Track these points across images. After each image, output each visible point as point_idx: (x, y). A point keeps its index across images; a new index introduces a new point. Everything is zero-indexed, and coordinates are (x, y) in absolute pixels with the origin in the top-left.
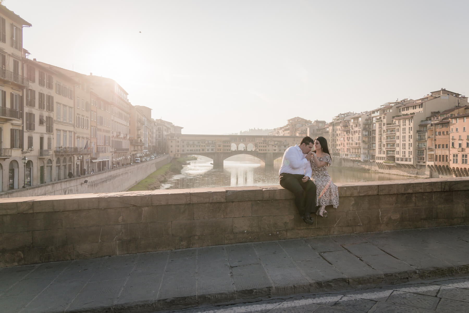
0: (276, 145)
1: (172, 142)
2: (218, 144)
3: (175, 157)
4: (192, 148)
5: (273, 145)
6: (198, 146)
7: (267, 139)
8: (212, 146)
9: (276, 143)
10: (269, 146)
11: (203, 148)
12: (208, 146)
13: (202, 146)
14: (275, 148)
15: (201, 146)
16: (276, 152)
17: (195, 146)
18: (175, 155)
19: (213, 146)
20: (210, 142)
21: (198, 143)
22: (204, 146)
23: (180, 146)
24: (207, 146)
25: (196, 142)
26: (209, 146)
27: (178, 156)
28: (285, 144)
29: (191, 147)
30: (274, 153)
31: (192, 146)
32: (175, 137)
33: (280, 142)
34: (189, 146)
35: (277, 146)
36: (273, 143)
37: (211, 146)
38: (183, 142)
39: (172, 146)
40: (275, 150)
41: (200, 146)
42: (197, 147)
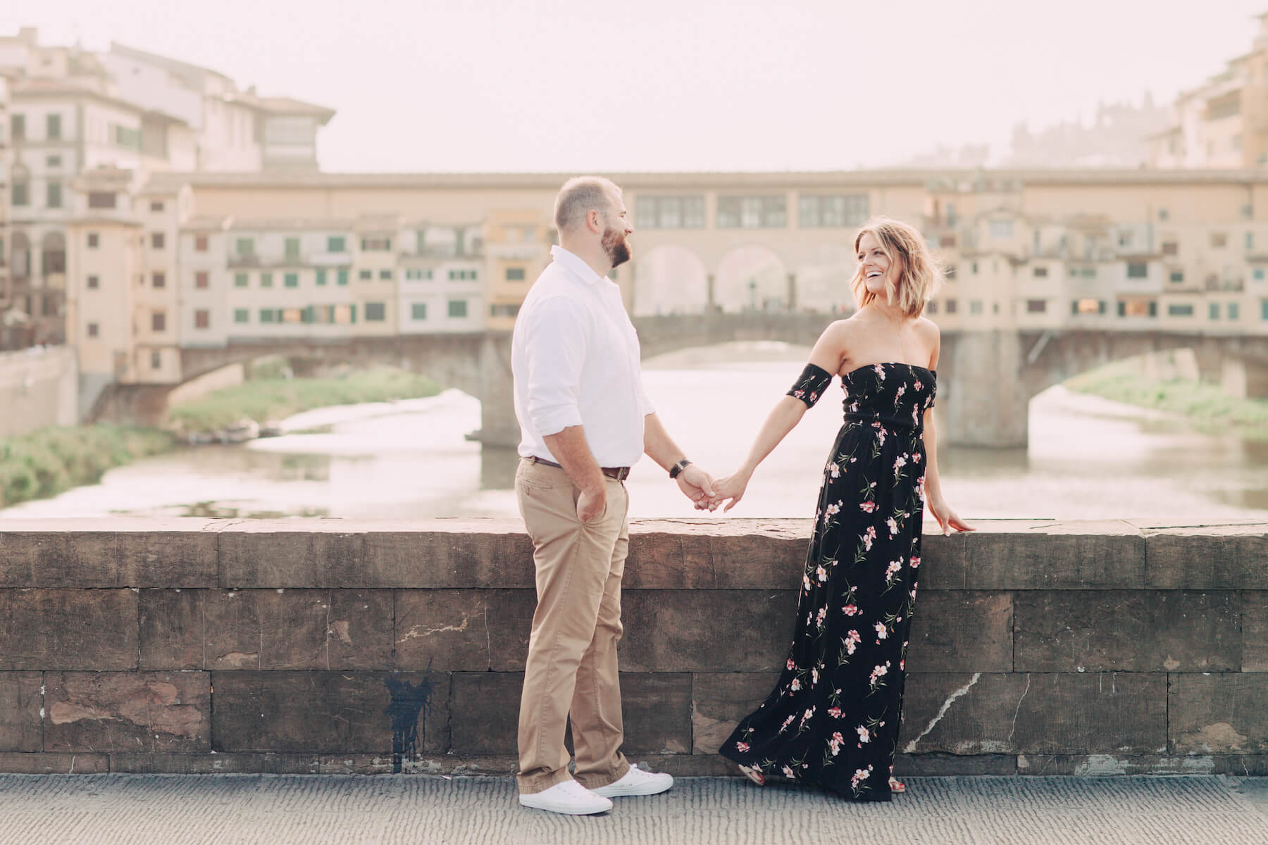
0: (1051, 255)
1: (93, 241)
2: (502, 259)
3: (131, 377)
4: (278, 296)
5: (1015, 262)
6: (332, 276)
7: (968, 207)
8: (452, 275)
9: (1051, 236)
10: (975, 269)
11: (376, 290)
12: (419, 275)
13: (366, 275)
14: (1038, 289)
15: (354, 276)
16: (1054, 319)
17: (306, 278)
18: (120, 360)
19: (463, 275)
20: (434, 237)
21: (336, 245)
22: (386, 275)
23: (170, 280)
24: (409, 276)
25: (314, 247)
26: (430, 275)
27: (156, 364)
28: (1138, 246)
29: (267, 281)
30: (1027, 339)
31: (278, 277)
32: (122, 201)
33: (1094, 228)
34: (254, 277)
35: (1056, 269)
36: (1018, 240)
37: (441, 273)
38: (202, 245)
39: (93, 282)
40: (1037, 306)
41: (343, 275)
42: (321, 280)
